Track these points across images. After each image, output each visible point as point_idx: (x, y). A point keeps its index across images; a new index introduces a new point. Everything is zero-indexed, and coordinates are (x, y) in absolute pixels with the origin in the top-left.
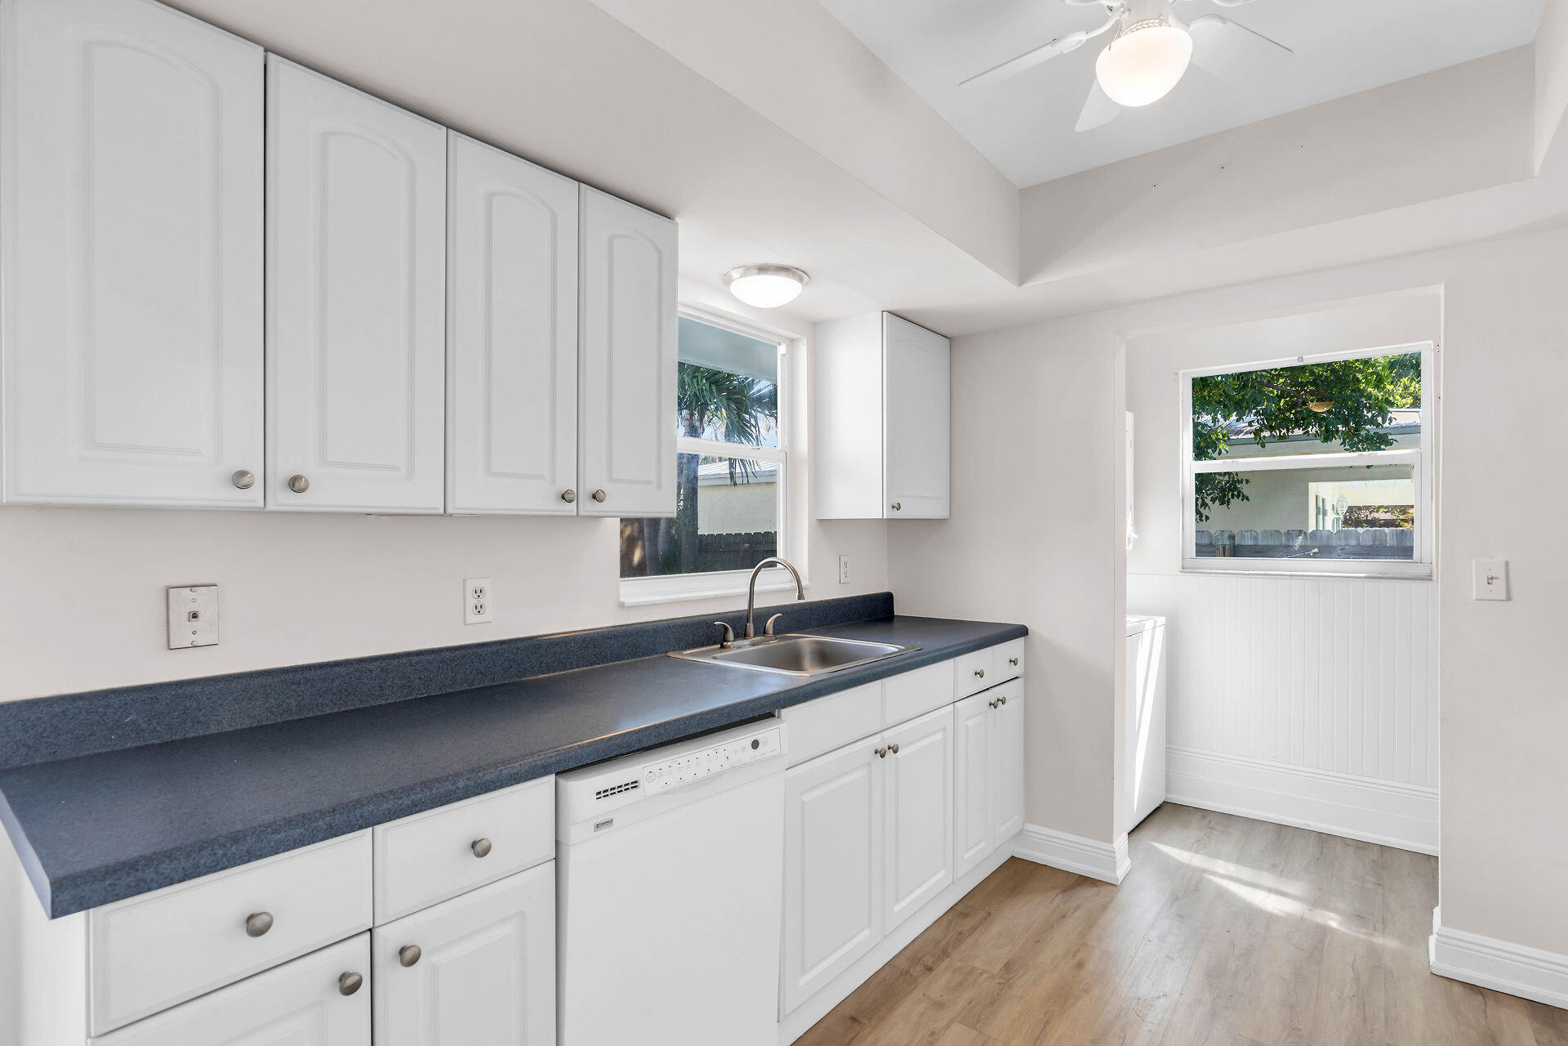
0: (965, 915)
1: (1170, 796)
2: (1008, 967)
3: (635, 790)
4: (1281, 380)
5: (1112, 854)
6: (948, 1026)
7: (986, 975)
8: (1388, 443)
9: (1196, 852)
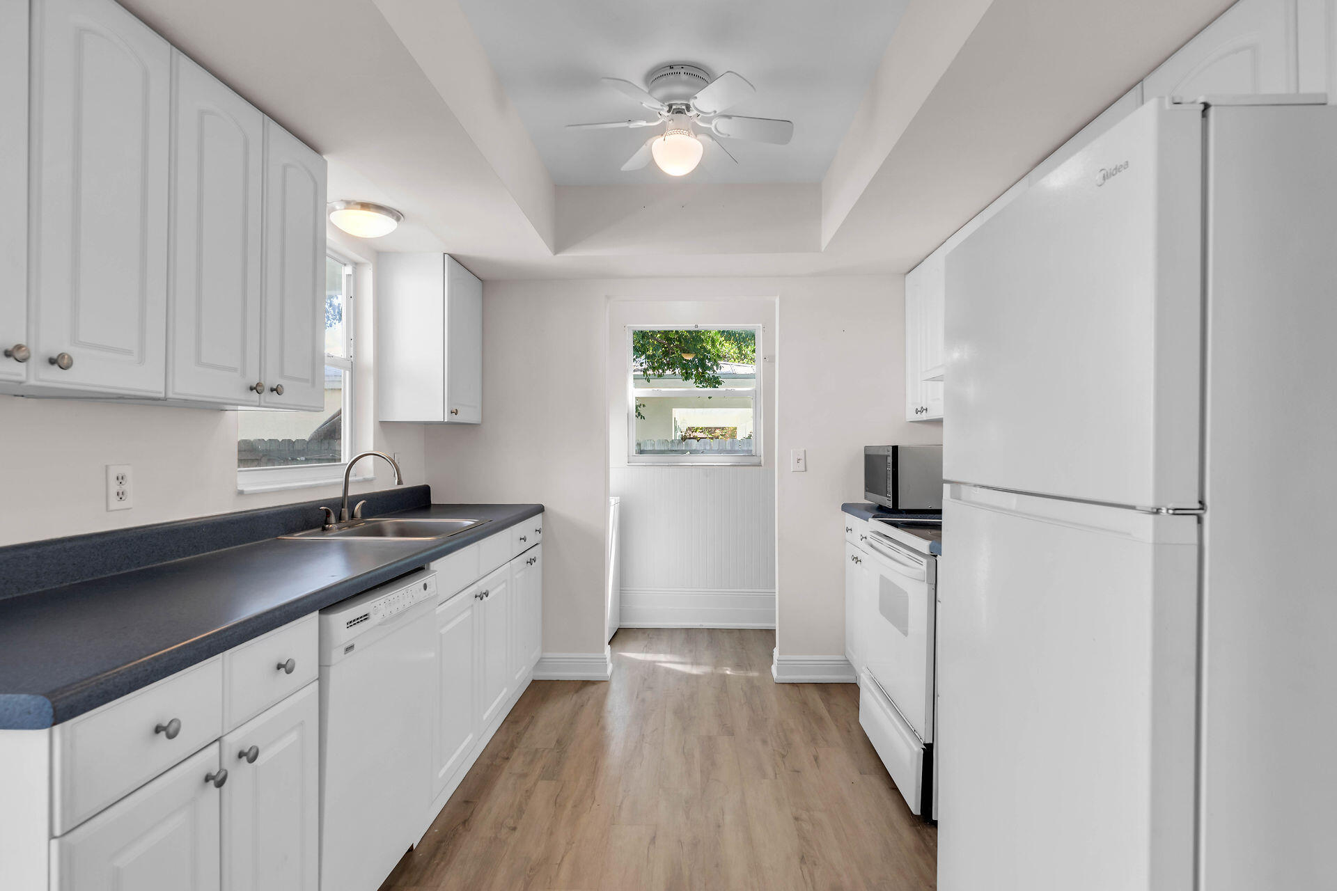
0: (516, 722)
1: (622, 624)
2: (559, 742)
3: (367, 621)
4: (658, 335)
5: (604, 660)
6: (535, 784)
7: (547, 751)
8: (719, 383)
9: (647, 652)
